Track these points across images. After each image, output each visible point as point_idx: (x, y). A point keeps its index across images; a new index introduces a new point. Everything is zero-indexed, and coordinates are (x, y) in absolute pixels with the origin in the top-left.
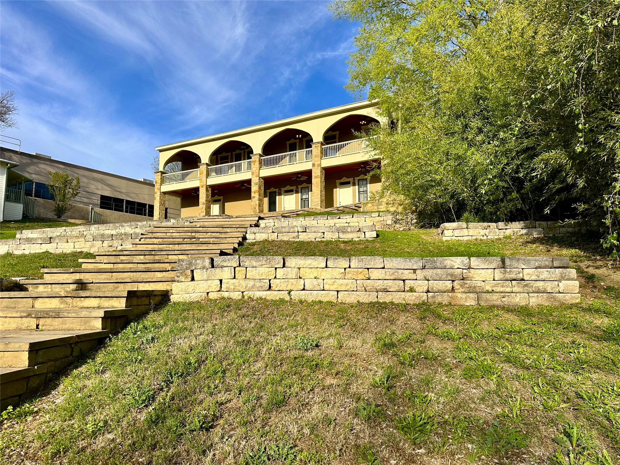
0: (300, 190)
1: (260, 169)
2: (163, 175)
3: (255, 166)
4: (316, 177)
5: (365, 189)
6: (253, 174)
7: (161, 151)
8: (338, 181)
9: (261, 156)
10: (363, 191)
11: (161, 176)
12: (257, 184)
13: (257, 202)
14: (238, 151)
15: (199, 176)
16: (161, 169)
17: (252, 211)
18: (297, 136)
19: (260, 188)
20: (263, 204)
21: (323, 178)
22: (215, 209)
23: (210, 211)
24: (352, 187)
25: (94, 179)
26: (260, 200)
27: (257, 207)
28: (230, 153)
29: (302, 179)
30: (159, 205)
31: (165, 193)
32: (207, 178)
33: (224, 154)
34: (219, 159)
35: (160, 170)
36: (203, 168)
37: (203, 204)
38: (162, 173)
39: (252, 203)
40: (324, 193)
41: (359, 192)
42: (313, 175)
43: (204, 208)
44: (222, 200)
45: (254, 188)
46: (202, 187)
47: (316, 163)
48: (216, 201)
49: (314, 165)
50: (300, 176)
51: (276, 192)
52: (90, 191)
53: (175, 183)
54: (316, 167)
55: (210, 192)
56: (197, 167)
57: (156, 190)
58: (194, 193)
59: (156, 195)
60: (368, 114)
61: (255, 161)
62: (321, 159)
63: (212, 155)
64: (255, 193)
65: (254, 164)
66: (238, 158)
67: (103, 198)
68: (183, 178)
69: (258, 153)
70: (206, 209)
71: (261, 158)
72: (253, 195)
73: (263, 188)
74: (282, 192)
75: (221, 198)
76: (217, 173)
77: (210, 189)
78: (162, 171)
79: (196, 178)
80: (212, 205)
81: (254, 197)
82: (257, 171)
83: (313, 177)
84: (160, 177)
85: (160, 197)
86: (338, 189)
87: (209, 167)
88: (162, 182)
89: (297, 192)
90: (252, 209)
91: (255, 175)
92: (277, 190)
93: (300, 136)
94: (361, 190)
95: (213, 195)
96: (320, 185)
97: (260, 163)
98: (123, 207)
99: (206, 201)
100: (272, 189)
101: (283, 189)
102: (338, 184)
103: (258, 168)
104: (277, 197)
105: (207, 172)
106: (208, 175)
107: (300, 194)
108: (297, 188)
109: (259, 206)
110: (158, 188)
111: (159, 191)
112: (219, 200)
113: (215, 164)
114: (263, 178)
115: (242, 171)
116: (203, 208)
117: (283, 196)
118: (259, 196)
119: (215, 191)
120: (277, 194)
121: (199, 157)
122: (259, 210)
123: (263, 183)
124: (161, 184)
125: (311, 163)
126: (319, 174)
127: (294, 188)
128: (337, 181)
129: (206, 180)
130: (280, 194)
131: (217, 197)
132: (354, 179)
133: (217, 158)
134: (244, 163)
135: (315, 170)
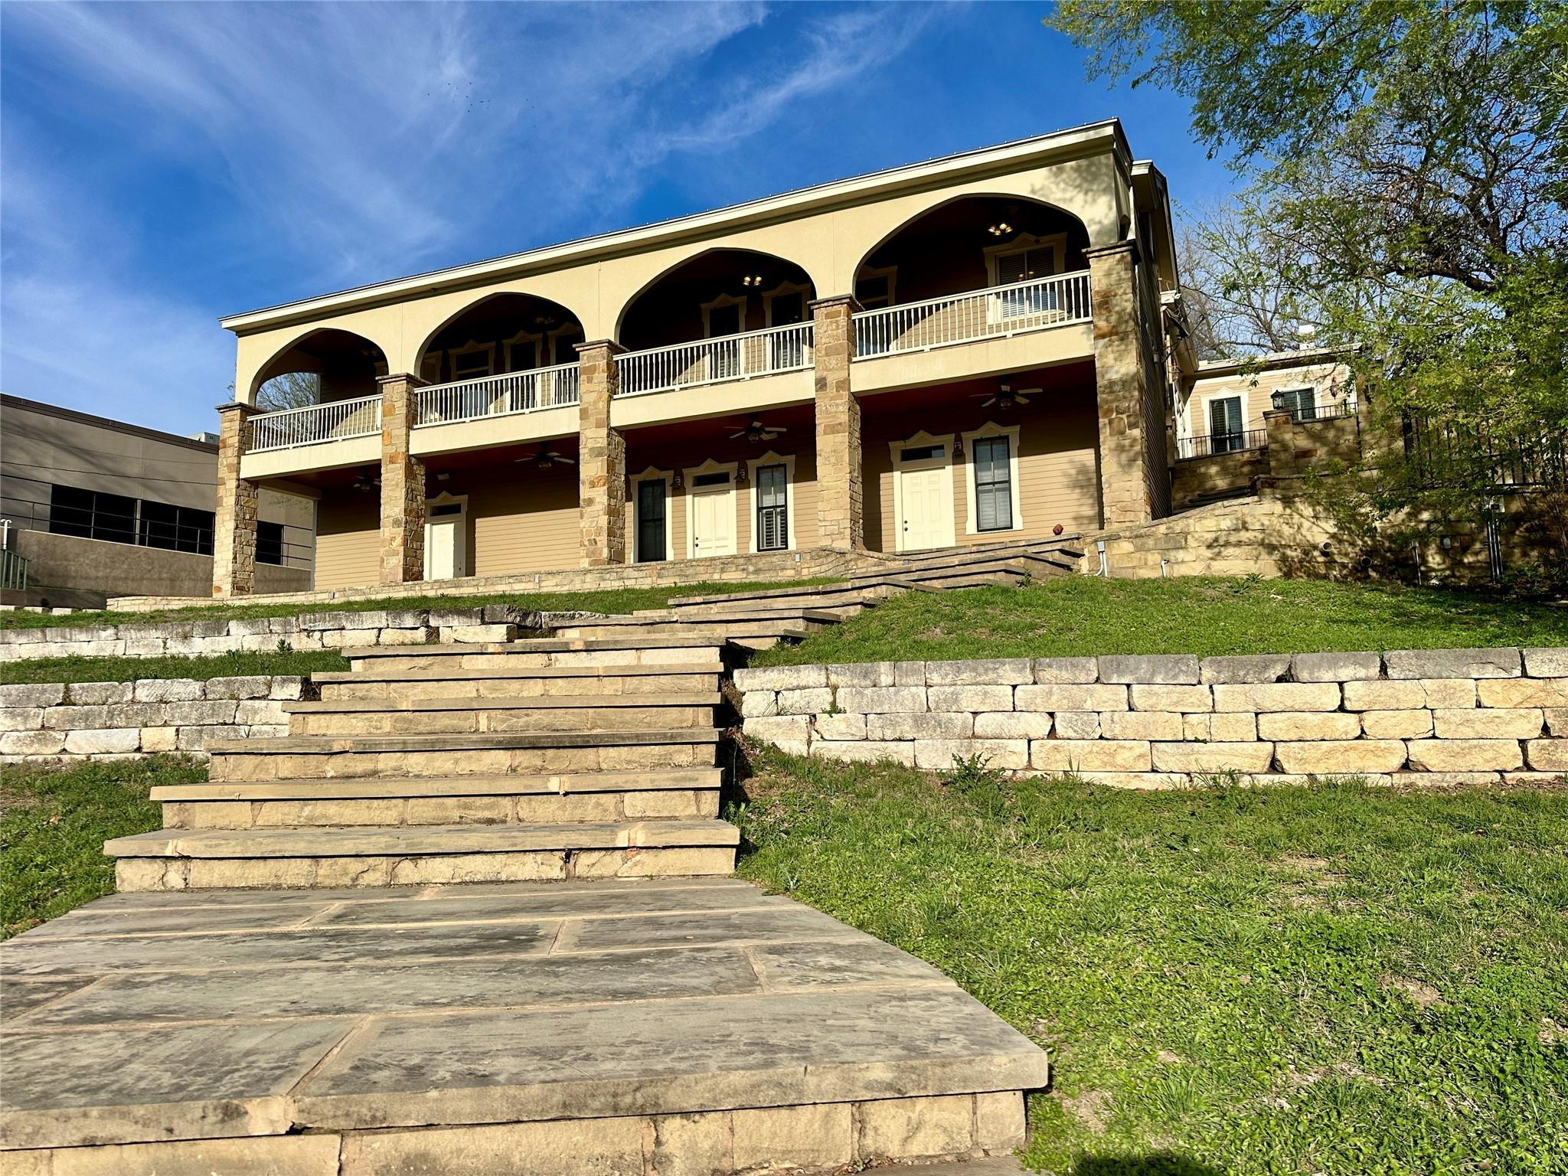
0: (753, 478)
1: (610, 398)
2: (250, 419)
3: (591, 389)
4: (833, 429)
5: (999, 475)
6: (584, 414)
7: (243, 332)
8: (896, 447)
9: (613, 349)
10: (994, 483)
11: (243, 420)
12: (600, 454)
13: (604, 520)
14: (521, 337)
15: (379, 423)
16: (242, 396)
17: (583, 553)
18: (748, 279)
19: (611, 467)
20: (623, 528)
21: (857, 435)
22: (440, 539)
23: (422, 548)
24: (949, 468)
25: (25, 431)
26: (614, 512)
27: (603, 540)
28: (493, 344)
29: (765, 437)
30: (232, 525)
31: (255, 483)
32: (409, 428)
33: (470, 347)
34: (453, 363)
35: (237, 401)
36: (395, 393)
37: (396, 523)
38: (246, 410)
39: (584, 524)
40: (858, 488)
41: (977, 485)
42: (821, 421)
43: (399, 540)
44: (464, 509)
45: (591, 468)
46: (392, 462)
47: (832, 378)
48: (440, 513)
49: (821, 384)
50: (757, 424)
51: (662, 482)
52: (17, 473)
53: (291, 446)
54: (831, 391)
55: (422, 480)
56: (374, 388)
57: (223, 472)
58: (360, 481)
59: (221, 491)
60: (1033, 192)
61: (592, 370)
62: (850, 361)
63: (428, 351)
64: (593, 485)
65: (590, 380)
66: (524, 361)
67: (60, 493)
68: (324, 428)
69: (603, 338)
70: (405, 543)
71: (616, 358)
72: (584, 492)
73: (621, 468)
74: (688, 484)
75: (463, 499)
76: (445, 413)
77: (420, 471)
78: (246, 402)
79: (366, 431)
80: (427, 526)
81: (590, 502)
82: (602, 405)
83: (819, 429)
84: (236, 425)
85: (238, 496)
86: (897, 474)
87: (417, 391)
88: (246, 443)
89: (742, 484)
90: (582, 544)
91: (592, 420)
92: (668, 475)
93: (759, 279)
94: (986, 477)
95: (431, 491)
96: (847, 458)
97: (612, 377)
98: (132, 527)
99: (407, 511)
100: (651, 473)
101: (690, 473)
102: (895, 457)
103: (606, 395)
104: (669, 501)
105: (408, 406)
106: (412, 420)
107: (753, 491)
108: (743, 467)
109: (611, 533)
110: (229, 466)
111: (234, 475)
112: (454, 509)
113: (438, 378)
114: (621, 430)
115: (539, 407)
116: (393, 539)
117: (689, 498)
118: (610, 497)
119: (441, 477)
120: (669, 489)
121: (381, 357)
122: (610, 548)
123: (622, 448)
124: (241, 452)
125: (810, 378)
126: (844, 418)
127: (731, 468)
128: (892, 444)
129: (408, 435)
130: (679, 491)
131: (444, 499)
132: (959, 439)
133: (446, 359)
134: (545, 378)
135: (827, 401)
